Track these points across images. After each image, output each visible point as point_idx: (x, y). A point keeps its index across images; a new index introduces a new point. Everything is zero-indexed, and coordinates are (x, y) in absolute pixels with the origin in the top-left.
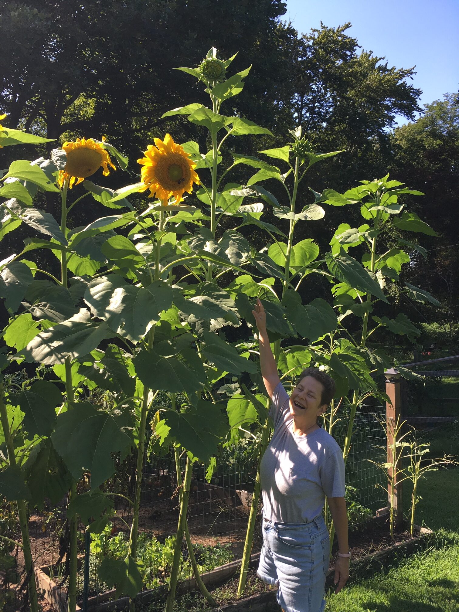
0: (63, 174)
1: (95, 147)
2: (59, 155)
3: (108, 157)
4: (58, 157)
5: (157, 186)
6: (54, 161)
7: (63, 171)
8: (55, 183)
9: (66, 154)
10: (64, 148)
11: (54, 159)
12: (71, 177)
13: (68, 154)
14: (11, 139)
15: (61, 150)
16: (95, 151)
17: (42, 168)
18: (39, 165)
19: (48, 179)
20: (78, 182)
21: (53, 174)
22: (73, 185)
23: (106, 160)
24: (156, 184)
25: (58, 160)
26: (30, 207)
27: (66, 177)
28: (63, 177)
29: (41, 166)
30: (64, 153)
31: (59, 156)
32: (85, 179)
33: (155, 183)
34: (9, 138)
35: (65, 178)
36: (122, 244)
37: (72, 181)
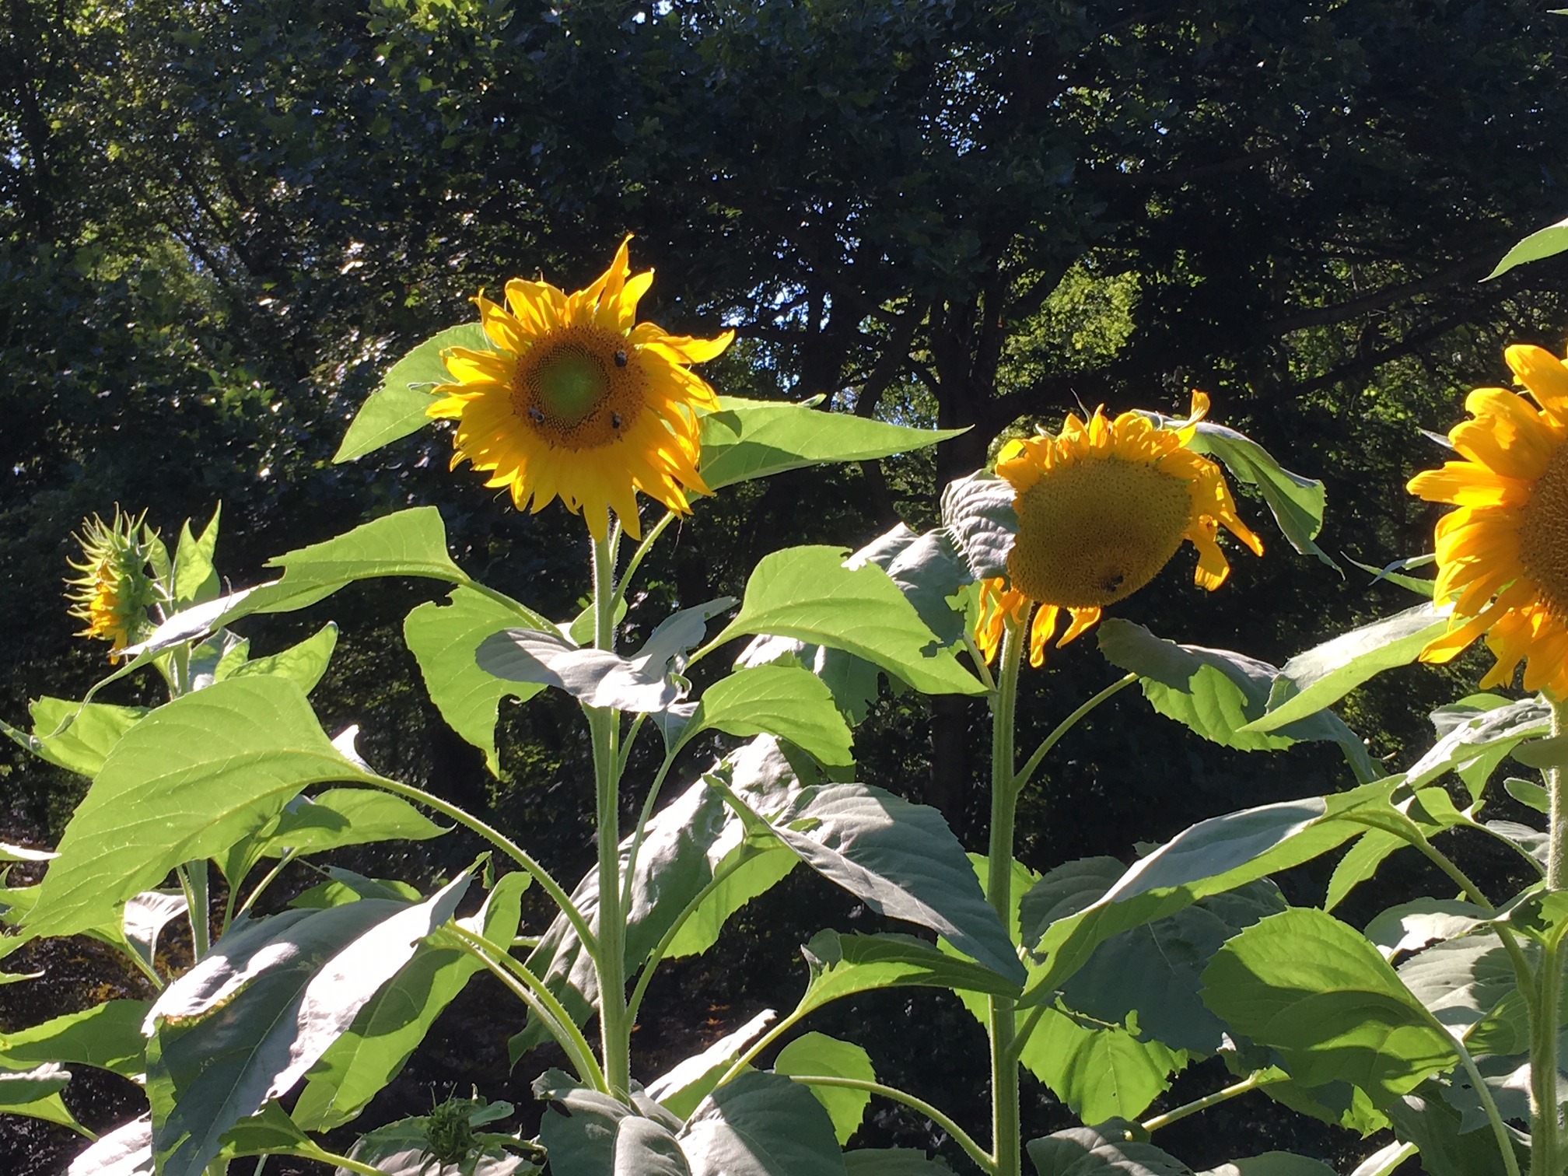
0: (999, 598)
1: (1155, 448)
2: (981, 504)
3: (1220, 493)
4: (975, 514)
5: (1537, 621)
6: (958, 536)
7: (998, 582)
8: (961, 646)
9: (1011, 495)
10: (1005, 471)
11: (956, 528)
12: (1035, 609)
13: (1025, 496)
14: (754, 451)
15: (988, 483)
16: (1155, 469)
17: (901, 576)
18: (885, 564)
19: (925, 630)
20: (1069, 634)
21: (953, 602)
22: (1049, 646)
23: (1213, 509)
24: (1526, 611)
25: (975, 529)
26: (835, 775)
27: (1014, 613)
28: (998, 609)
29: (894, 569)
30: (1003, 493)
31: (980, 513)
32: (1107, 613)
33: (1520, 604)
34: (743, 443)
35: (1007, 614)
36: (1319, 957)
37: (1044, 628)
